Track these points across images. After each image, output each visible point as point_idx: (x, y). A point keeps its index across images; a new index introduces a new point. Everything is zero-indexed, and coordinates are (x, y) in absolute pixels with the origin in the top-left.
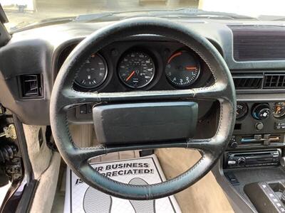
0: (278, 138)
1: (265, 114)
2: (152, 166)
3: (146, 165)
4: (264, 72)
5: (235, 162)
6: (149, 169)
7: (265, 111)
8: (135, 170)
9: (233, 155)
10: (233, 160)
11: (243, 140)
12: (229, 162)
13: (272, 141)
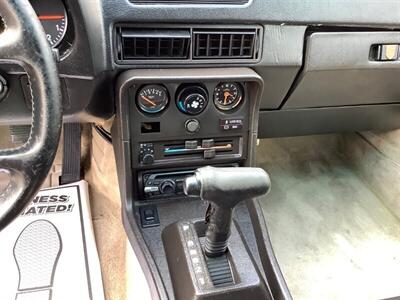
0: (229, 146)
1: (195, 105)
2: (73, 199)
3: (63, 198)
4: (191, 27)
5: (156, 188)
6: (67, 204)
7: (194, 99)
8: (41, 208)
9: (153, 176)
10: (153, 185)
11: (167, 150)
12: (147, 189)
13: (217, 152)
